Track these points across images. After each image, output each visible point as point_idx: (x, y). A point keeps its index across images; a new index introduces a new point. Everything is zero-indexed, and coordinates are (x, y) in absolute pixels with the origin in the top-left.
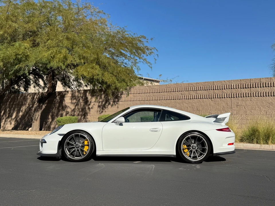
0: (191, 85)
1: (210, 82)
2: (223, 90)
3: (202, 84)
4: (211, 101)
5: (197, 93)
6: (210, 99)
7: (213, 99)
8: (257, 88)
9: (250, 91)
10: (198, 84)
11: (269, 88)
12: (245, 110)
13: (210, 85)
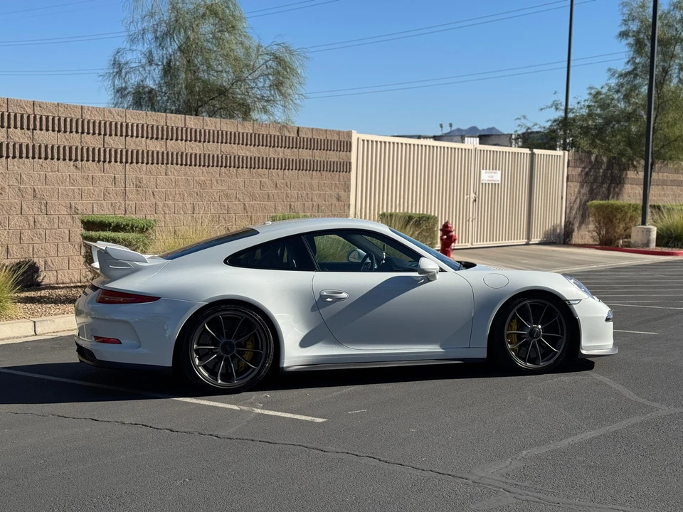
0: (15, 108)
1: (74, 106)
2: (107, 137)
3: (50, 111)
4: (73, 168)
5: (36, 137)
6: (72, 163)
7: (79, 163)
8: (179, 141)
9: (165, 148)
10: (39, 108)
11: (201, 144)
12: (154, 200)
13: (73, 116)
